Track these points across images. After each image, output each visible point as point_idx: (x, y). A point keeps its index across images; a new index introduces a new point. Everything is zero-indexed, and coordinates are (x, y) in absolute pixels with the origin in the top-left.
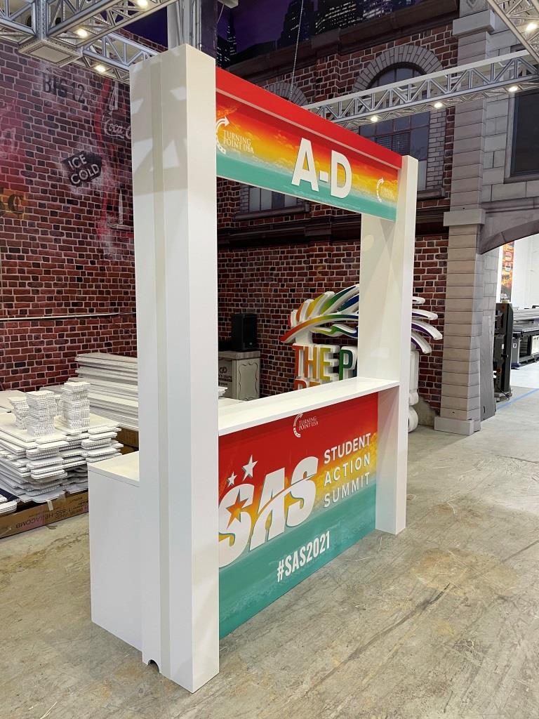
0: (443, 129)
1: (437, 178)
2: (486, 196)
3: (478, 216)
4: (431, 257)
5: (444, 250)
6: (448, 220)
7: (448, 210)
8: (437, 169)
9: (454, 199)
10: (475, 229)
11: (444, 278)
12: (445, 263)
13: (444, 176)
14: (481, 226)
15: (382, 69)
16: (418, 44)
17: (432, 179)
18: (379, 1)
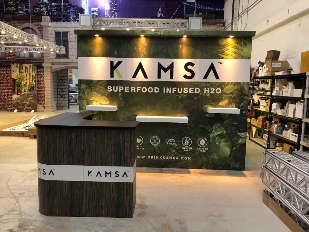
2: (51, 61)
3: (50, 65)
4: (40, 73)
5: (43, 72)
6: (44, 65)
7: (43, 63)
9: (45, 61)
10: (50, 68)
11: (44, 78)
12: (44, 75)
13: (42, 55)
14: (51, 67)
15: (24, 27)
16: (33, 24)
17: (39, 55)
18: (22, 9)
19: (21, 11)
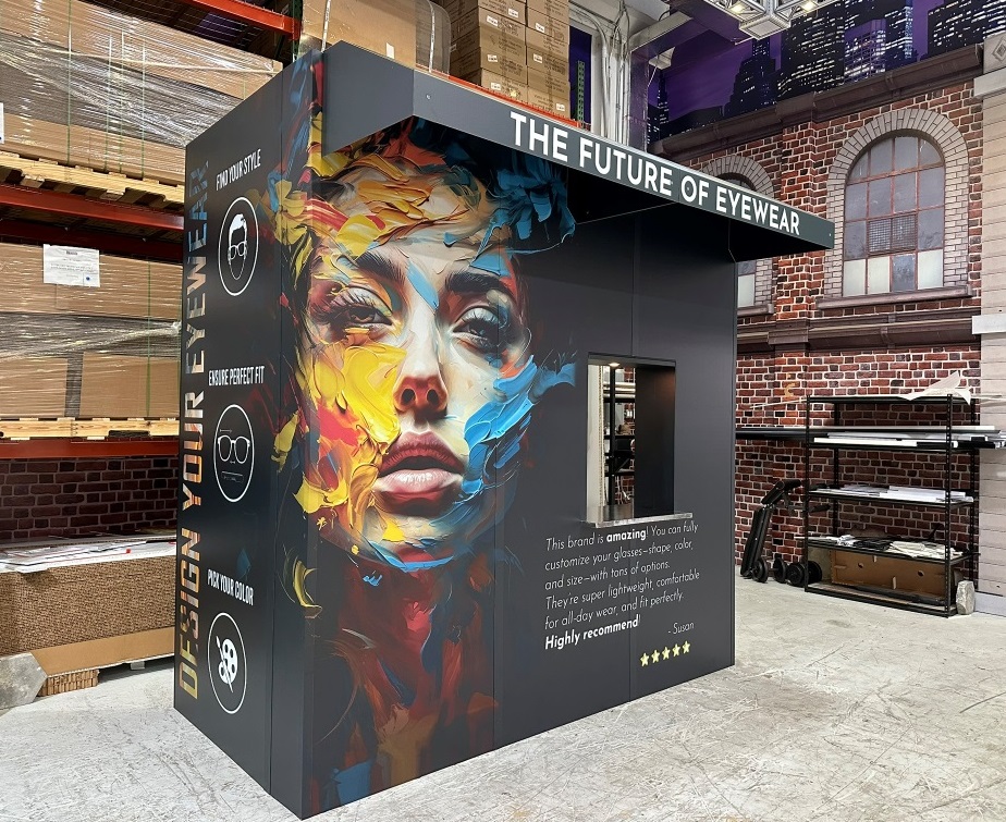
0: (966, 210)
1: (958, 272)
5: (975, 365)
6: (979, 325)
7: (978, 312)
8: (958, 260)
9: (985, 299)
12: (977, 382)
13: (969, 268)
15: (874, 137)
16: (925, 107)
17: (952, 272)
18: (866, 55)
19: (859, 64)
